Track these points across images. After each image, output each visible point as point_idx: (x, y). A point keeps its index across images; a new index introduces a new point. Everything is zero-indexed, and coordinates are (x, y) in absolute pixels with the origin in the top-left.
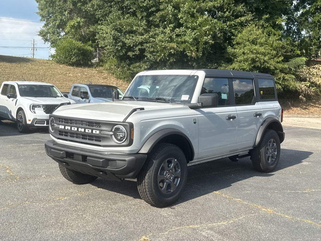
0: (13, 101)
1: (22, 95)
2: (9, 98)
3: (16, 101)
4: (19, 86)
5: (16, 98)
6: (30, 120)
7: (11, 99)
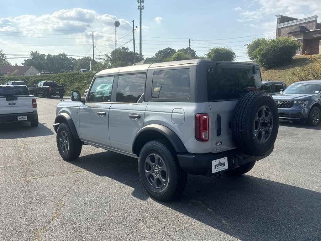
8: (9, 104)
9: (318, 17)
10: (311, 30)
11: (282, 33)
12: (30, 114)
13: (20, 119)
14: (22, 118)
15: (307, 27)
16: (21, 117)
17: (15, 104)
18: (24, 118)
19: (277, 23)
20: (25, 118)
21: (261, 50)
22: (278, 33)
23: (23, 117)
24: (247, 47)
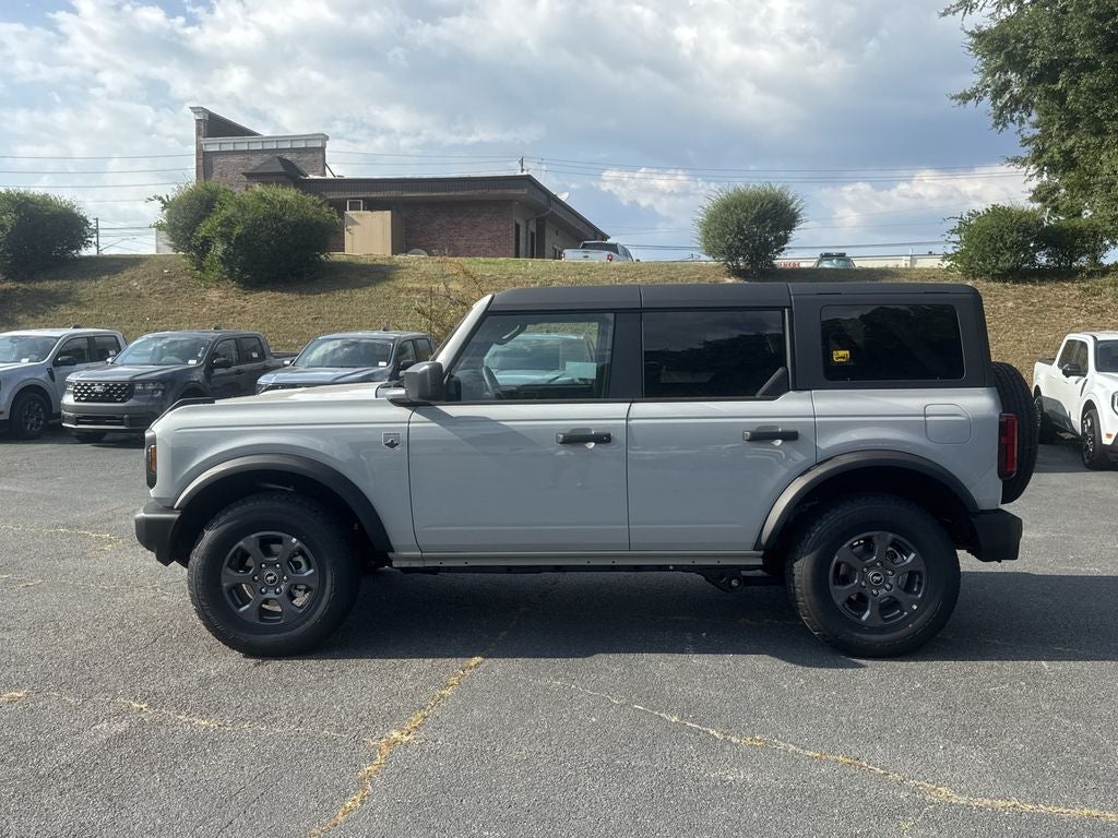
0: (1077, 382)
1: (1099, 368)
2: (1067, 376)
3: (1084, 384)
4: (1097, 342)
5: (1085, 376)
6: (1109, 436)
7: (1075, 378)
9: (327, 138)
10: (311, 177)
11: (216, 171)
15: (299, 165)
19: (198, 134)
21: (229, 222)
22: (201, 168)
24: (159, 204)
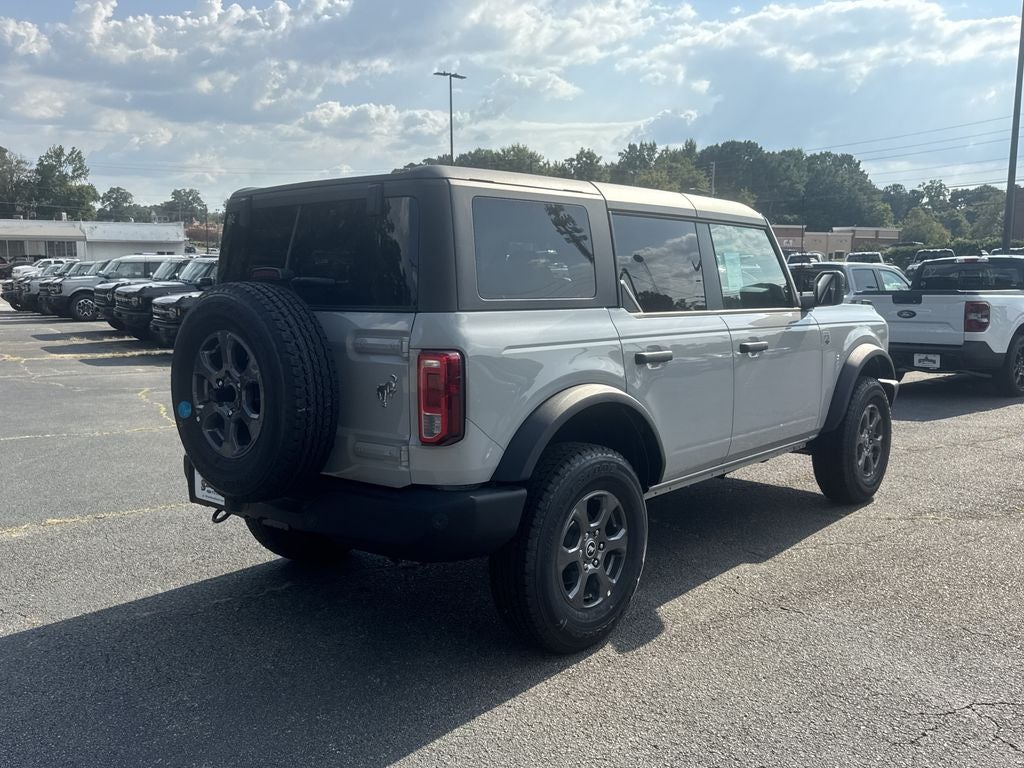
8: (899, 314)
12: (951, 349)
13: (920, 361)
14: (926, 359)
16: (923, 356)
17: (913, 314)
18: (931, 361)
20: (934, 362)
23: (930, 357)
